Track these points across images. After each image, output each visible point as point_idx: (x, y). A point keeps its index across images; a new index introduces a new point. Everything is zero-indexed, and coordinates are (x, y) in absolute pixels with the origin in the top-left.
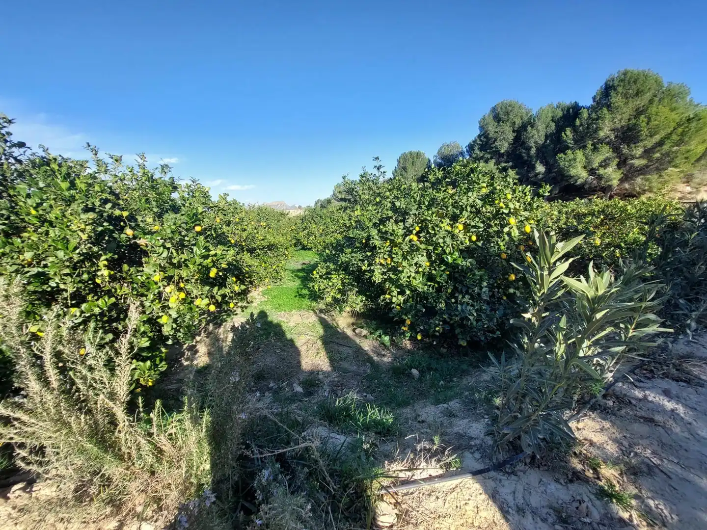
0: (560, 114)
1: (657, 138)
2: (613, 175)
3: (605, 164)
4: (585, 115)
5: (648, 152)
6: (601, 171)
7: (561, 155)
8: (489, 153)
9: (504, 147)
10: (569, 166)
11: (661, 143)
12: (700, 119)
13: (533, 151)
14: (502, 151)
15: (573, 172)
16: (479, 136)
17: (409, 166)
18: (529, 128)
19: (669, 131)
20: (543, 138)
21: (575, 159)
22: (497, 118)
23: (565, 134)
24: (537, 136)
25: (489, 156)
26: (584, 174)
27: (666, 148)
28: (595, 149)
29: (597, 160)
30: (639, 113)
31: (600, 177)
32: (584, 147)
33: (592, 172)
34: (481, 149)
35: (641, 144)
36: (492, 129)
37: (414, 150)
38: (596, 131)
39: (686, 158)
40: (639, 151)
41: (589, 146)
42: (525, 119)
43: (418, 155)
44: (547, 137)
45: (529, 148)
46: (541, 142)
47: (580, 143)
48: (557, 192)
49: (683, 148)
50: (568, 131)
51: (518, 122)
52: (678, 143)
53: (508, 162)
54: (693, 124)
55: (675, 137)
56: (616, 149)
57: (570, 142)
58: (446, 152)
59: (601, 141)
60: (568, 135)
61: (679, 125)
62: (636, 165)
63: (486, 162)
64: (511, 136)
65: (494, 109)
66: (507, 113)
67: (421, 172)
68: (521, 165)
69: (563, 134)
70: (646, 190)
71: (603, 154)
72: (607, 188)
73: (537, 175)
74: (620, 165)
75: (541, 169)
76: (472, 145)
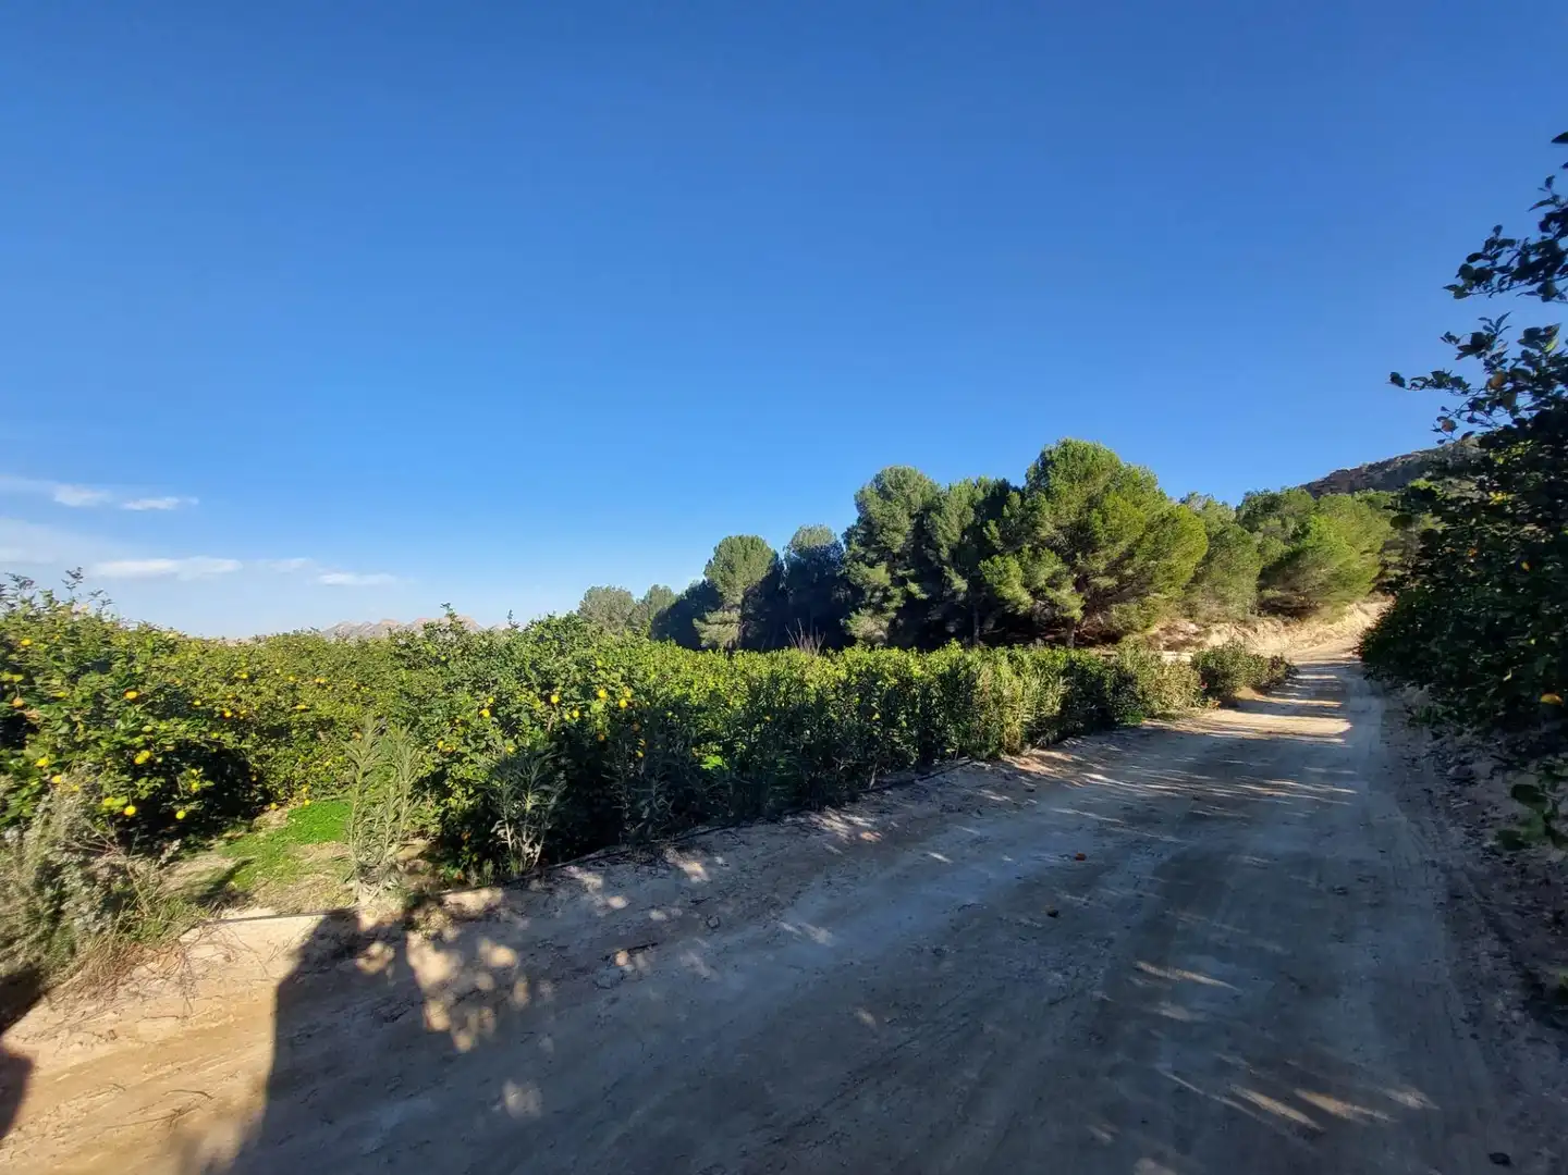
0: (980, 496)
1: (1122, 546)
2: (1071, 601)
3: (1054, 582)
4: (1016, 499)
5: (1114, 569)
6: (1051, 594)
7: (987, 563)
8: (874, 550)
9: (899, 542)
10: (1000, 583)
11: (1130, 554)
12: (1175, 521)
13: (945, 553)
14: (896, 550)
15: (1008, 593)
16: (859, 520)
17: (737, 559)
18: (932, 514)
19: (1138, 535)
20: (957, 531)
21: (1006, 571)
22: (884, 494)
23: (988, 530)
24: (949, 530)
25: (873, 556)
26: (1026, 597)
27: (1138, 560)
28: (1036, 555)
29: (1043, 575)
30: (1092, 503)
31: (1052, 604)
32: (1019, 552)
33: (1036, 593)
34: (862, 544)
35: (1102, 553)
36: (875, 507)
37: (748, 533)
38: (1034, 526)
39: (1171, 579)
40: (1101, 566)
41: (1026, 551)
42: (929, 497)
43: (754, 543)
44: (964, 532)
45: (937, 547)
46: (956, 539)
47: (1012, 542)
48: (991, 626)
49: (1163, 562)
50: (992, 523)
51: (917, 500)
52: (1156, 554)
53: (909, 569)
54: (1168, 529)
55: (1146, 545)
56: (1068, 559)
57: (997, 543)
58: (810, 542)
59: (1045, 544)
60: (993, 530)
61: (1150, 528)
62: (1102, 586)
63: (871, 565)
64: (907, 525)
65: (878, 479)
66: (899, 487)
67: (761, 573)
68: (931, 575)
69: (985, 531)
70: (1130, 628)
71: (1050, 565)
72: (1068, 623)
73: (955, 593)
74: (1079, 585)
75: (960, 584)
76: (848, 535)
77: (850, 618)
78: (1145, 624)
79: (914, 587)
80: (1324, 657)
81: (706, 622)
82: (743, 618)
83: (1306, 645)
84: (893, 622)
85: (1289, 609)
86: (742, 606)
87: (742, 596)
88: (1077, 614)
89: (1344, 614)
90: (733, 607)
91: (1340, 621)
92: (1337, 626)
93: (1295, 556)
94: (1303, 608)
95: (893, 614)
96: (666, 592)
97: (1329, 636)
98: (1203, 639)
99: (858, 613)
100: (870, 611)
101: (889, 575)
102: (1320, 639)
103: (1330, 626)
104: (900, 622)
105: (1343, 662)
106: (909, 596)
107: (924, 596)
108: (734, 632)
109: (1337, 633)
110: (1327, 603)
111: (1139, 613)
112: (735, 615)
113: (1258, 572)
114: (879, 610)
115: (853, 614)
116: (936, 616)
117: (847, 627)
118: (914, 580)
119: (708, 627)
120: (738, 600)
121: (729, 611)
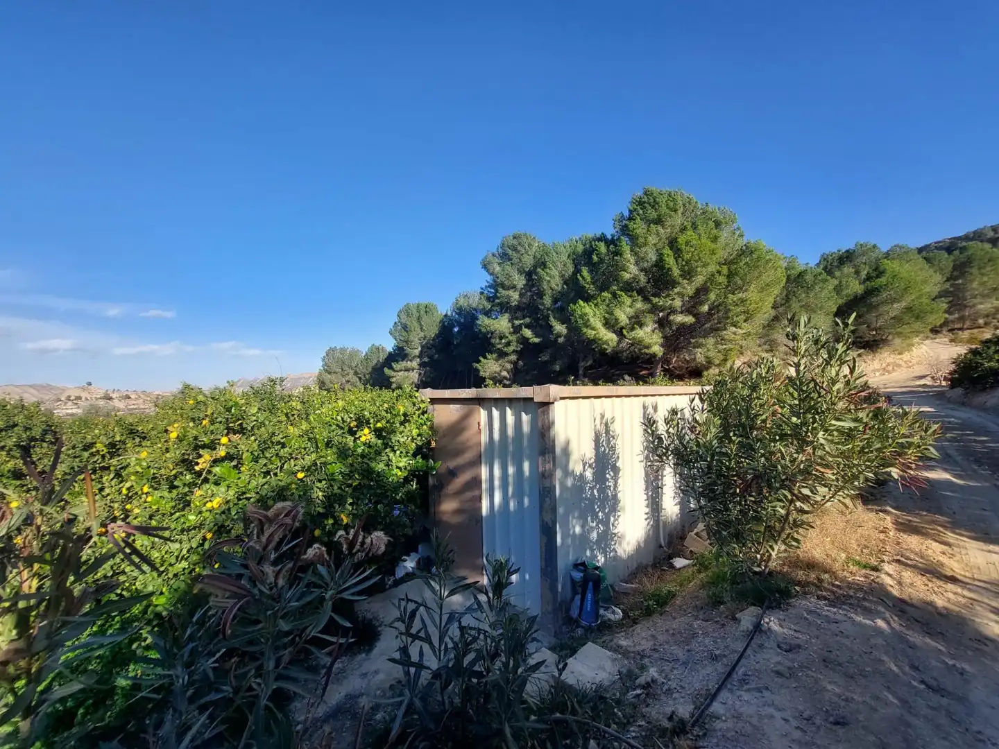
0: (580, 249)
2: (652, 339)
3: (637, 321)
4: (602, 246)
5: (690, 309)
6: (631, 332)
7: (573, 308)
9: (514, 297)
13: (547, 301)
14: (514, 303)
15: (591, 334)
17: (411, 321)
18: (540, 270)
20: (560, 284)
22: (505, 257)
24: (553, 280)
27: (713, 296)
29: (623, 316)
30: (671, 243)
33: (620, 333)
35: (677, 289)
41: (606, 294)
43: (428, 309)
44: (564, 282)
45: (542, 297)
46: (558, 288)
49: (739, 296)
50: (585, 270)
53: (524, 318)
56: (649, 299)
57: (590, 288)
60: (586, 276)
62: (681, 323)
64: (520, 281)
65: (502, 245)
67: (432, 331)
69: (579, 277)
70: (710, 363)
71: (630, 305)
72: (651, 360)
73: (559, 336)
74: (662, 324)
75: (559, 328)
77: (479, 362)
78: (722, 357)
79: (528, 333)
80: (898, 385)
81: (394, 371)
82: (422, 365)
83: (877, 374)
84: (515, 363)
85: (860, 343)
86: (420, 356)
87: (420, 349)
88: (657, 350)
89: (913, 345)
90: (414, 357)
91: (909, 351)
92: (906, 356)
93: (869, 293)
94: (875, 341)
95: (513, 357)
96: (379, 349)
97: (899, 366)
99: (485, 358)
100: (495, 356)
101: (510, 325)
102: (890, 368)
103: (899, 357)
104: (521, 363)
105: (920, 389)
106: (524, 341)
107: (537, 340)
108: (415, 376)
109: (905, 362)
110: (899, 334)
111: (716, 348)
112: (415, 364)
113: (835, 310)
114: (502, 355)
115: (481, 358)
116: (545, 357)
117: (478, 371)
118: (527, 326)
119: (395, 374)
120: (417, 352)
121: (411, 361)
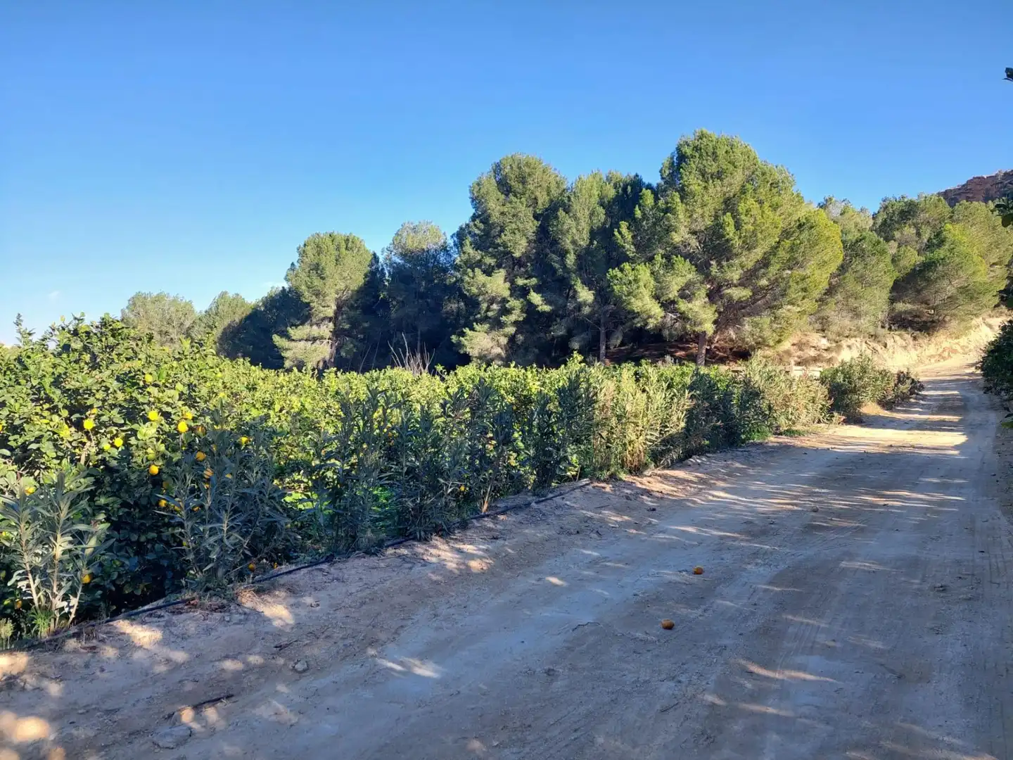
0: (611, 193)
1: (758, 253)
2: (703, 314)
3: (687, 293)
4: (649, 198)
5: (749, 278)
6: (683, 306)
7: (616, 272)
8: (493, 256)
9: (520, 247)
10: (629, 294)
11: (765, 263)
12: (812, 227)
13: (571, 260)
14: (517, 254)
15: (636, 305)
16: (474, 218)
17: (328, 262)
18: (561, 213)
19: (773, 241)
20: (586, 235)
21: (636, 281)
22: (504, 187)
23: (620, 233)
24: (577, 233)
25: (490, 261)
26: (656, 310)
27: (773, 269)
28: (669, 265)
29: (674, 286)
30: (729, 205)
31: (683, 317)
32: (651, 259)
33: (668, 305)
34: (477, 247)
35: (737, 261)
36: (495, 205)
37: (342, 231)
38: (669, 230)
39: (805, 290)
40: (735, 275)
41: (658, 258)
42: (555, 193)
43: (349, 243)
44: (593, 234)
45: (563, 254)
46: (584, 244)
47: (645, 249)
48: (619, 342)
49: (798, 272)
50: (624, 225)
51: (543, 199)
52: (792, 263)
53: (529, 277)
54: (805, 235)
55: (782, 253)
56: (702, 268)
57: (630, 249)
58: (413, 243)
59: (676, 250)
60: (624, 235)
61: (786, 234)
62: (736, 298)
63: (488, 272)
64: (531, 226)
65: (498, 168)
66: (523, 180)
67: (358, 281)
68: (556, 285)
69: (616, 233)
70: (761, 344)
71: (684, 273)
72: (699, 337)
73: (579, 307)
74: (713, 296)
75: (586, 295)
76: (461, 235)
77: (463, 334)
78: (777, 338)
79: (536, 298)
80: (947, 373)
81: (289, 338)
82: (337, 333)
83: (933, 360)
84: (512, 339)
85: (917, 323)
86: (333, 319)
87: (334, 307)
88: (709, 328)
89: (971, 327)
90: (323, 319)
91: (966, 335)
92: (963, 341)
93: (928, 266)
94: (933, 322)
95: (511, 330)
96: (237, 301)
97: (955, 351)
98: (834, 354)
99: (472, 329)
100: (486, 326)
101: (508, 285)
102: (946, 354)
103: (956, 341)
104: (520, 338)
105: (967, 377)
106: (530, 308)
107: (547, 308)
108: (325, 350)
109: (962, 347)
110: (954, 315)
111: (771, 327)
112: (326, 330)
113: (891, 284)
114: (497, 324)
115: (467, 330)
116: (559, 331)
117: (460, 345)
118: (538, 289)
119: (293, 344)
120: (330, 312)
121: (318, 325)
